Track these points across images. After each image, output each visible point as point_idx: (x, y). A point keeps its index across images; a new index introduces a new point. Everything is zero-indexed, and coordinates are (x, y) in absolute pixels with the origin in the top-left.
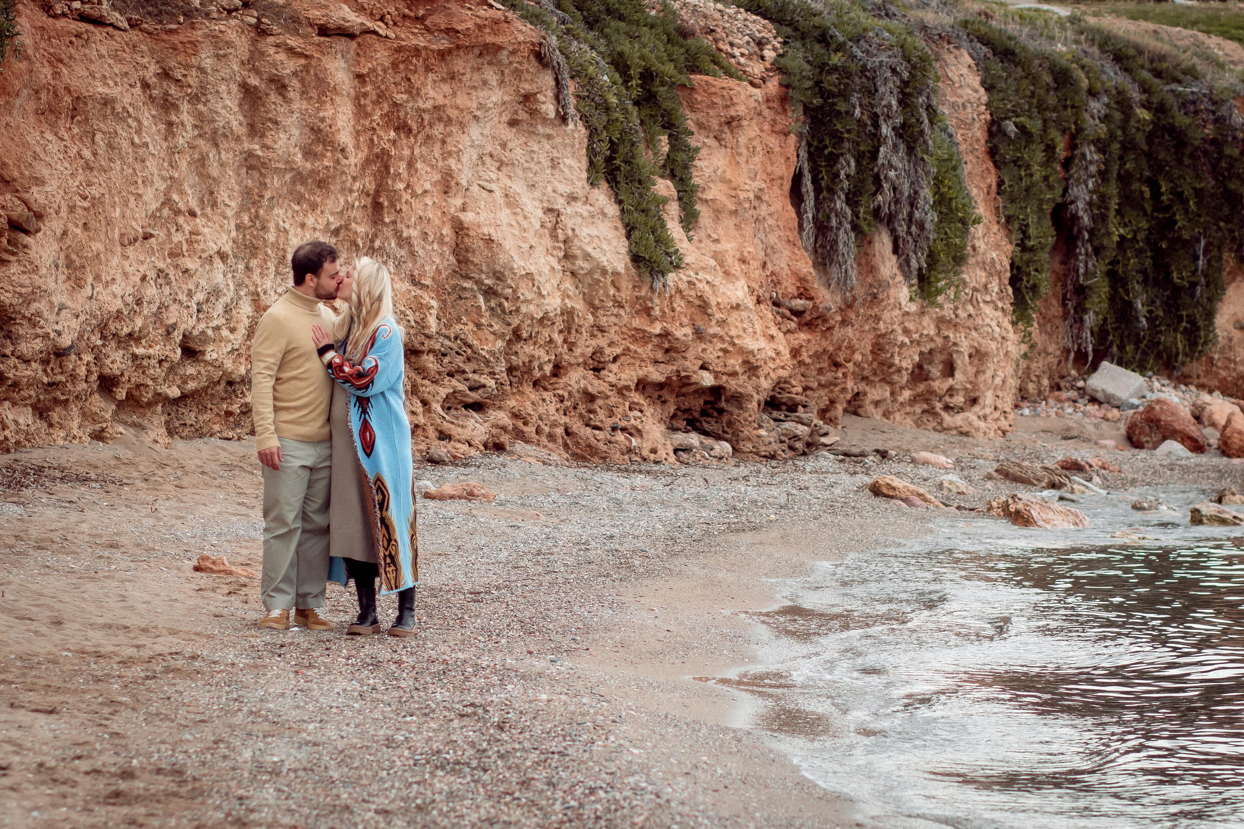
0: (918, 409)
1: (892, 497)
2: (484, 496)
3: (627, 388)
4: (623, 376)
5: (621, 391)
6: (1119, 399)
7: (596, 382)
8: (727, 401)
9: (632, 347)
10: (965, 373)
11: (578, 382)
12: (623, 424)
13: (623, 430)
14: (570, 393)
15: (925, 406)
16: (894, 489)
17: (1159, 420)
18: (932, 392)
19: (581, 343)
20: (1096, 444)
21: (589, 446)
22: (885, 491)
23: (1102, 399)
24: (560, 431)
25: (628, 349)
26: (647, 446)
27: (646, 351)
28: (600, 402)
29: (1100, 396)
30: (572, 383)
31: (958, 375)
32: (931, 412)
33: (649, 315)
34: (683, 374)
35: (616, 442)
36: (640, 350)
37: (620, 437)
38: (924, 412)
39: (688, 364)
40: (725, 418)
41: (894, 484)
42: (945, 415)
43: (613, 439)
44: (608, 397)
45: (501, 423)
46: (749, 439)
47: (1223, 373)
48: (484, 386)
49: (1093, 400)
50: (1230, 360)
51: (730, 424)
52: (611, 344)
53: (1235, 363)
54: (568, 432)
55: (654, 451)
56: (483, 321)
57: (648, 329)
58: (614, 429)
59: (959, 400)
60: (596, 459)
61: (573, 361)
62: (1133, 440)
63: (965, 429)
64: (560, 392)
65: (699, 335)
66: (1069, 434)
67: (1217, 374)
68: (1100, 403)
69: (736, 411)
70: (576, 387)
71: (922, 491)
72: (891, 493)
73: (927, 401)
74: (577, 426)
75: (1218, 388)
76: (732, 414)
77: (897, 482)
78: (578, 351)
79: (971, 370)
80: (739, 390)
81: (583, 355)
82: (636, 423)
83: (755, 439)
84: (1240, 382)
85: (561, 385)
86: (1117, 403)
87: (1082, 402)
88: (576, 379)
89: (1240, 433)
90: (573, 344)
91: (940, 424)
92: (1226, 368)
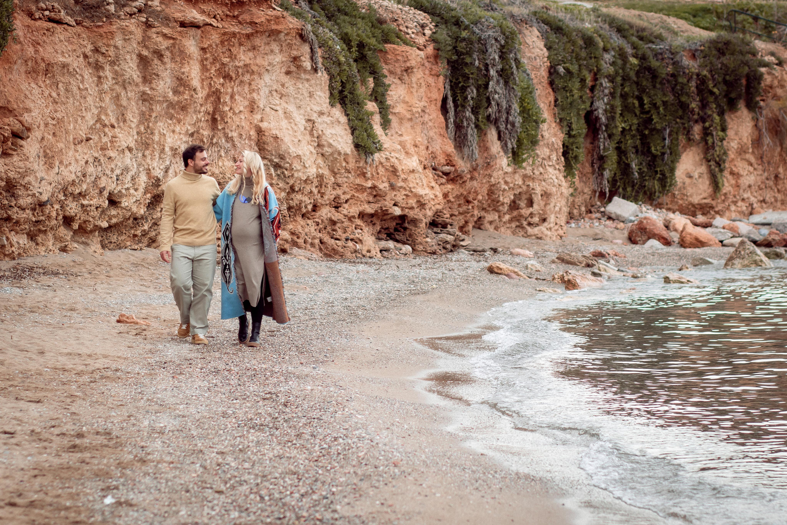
0: (514, 225)
1: (500, 274)
3: (354, 217)
4: (351, 210)
5: (350, 219)
6: (624, 217)
7: (336, 214)
8: (408, 223)
9: (356, 194)
10: (539, 205)
11: (327, 214)
12: (352, 237)
13: (352, 240)
14: (322, 220)
15: (518, 224)
16: (501, 269)
17: (646, 229)
18: (521, 216)
19: (328, 192)
20: (611, 242)
21: (333, 249)
22: (496, 270)
23: (614, 218)
24: (317, 241)
25: (354, 196)
26: (365, 249)
27: (364, 196)
28: (339, 225)
29: (613, 216)
30: (323, 215)
31: (535, 206)
32: (521, 227)
33: (365, 177)
34: (384, 209)
35: (348, 247)
36: (360, 196)
37: (350, 244)
38: (516, 227)
39: (387, 203)
40: (408, 232)
41: (501, 267)
42: (528, 228)
43: (346, 245)
44: (343, 222)
45: (285, 238)
46: (421, 244)
47: (680, 202)
49: (610, 218)
50: (684, 195)
51: (410, 235)
52: (344, 193)
53: (687, 196)
54: (321, 242)
55: (369, 251)
56: (274, 182)
57: (364, 184)
58: (347, 240)
59: (536, 219)
60: (337, 257)
61: (323, 203)
62: (632, 240)
63: (539, 236)
64: (317, 220)
65: (392, 187)
66: (597, 237)
67: (677, 202)
68: (613, 220)
69: (414, 228)
70: (325, 217)
71: (516, 270)
72: (499, 272)
73: (518, 220)
74: (327, 239)
75: (678, 210)
76: (411, 230)
77: (502, 266)
78: (326, 197)
79: (542, 203)
80: (415, 217)
81: (329, 199)
82: (359, 236)
83: (424, 244)
84: (690, 207)
85: (317, 216)
86: (623, 219)
87: (603, 219)
88: (326, 213)
89: (690, 234)
90: (323, 193)
91: (526, 233)
92: (682, 199)
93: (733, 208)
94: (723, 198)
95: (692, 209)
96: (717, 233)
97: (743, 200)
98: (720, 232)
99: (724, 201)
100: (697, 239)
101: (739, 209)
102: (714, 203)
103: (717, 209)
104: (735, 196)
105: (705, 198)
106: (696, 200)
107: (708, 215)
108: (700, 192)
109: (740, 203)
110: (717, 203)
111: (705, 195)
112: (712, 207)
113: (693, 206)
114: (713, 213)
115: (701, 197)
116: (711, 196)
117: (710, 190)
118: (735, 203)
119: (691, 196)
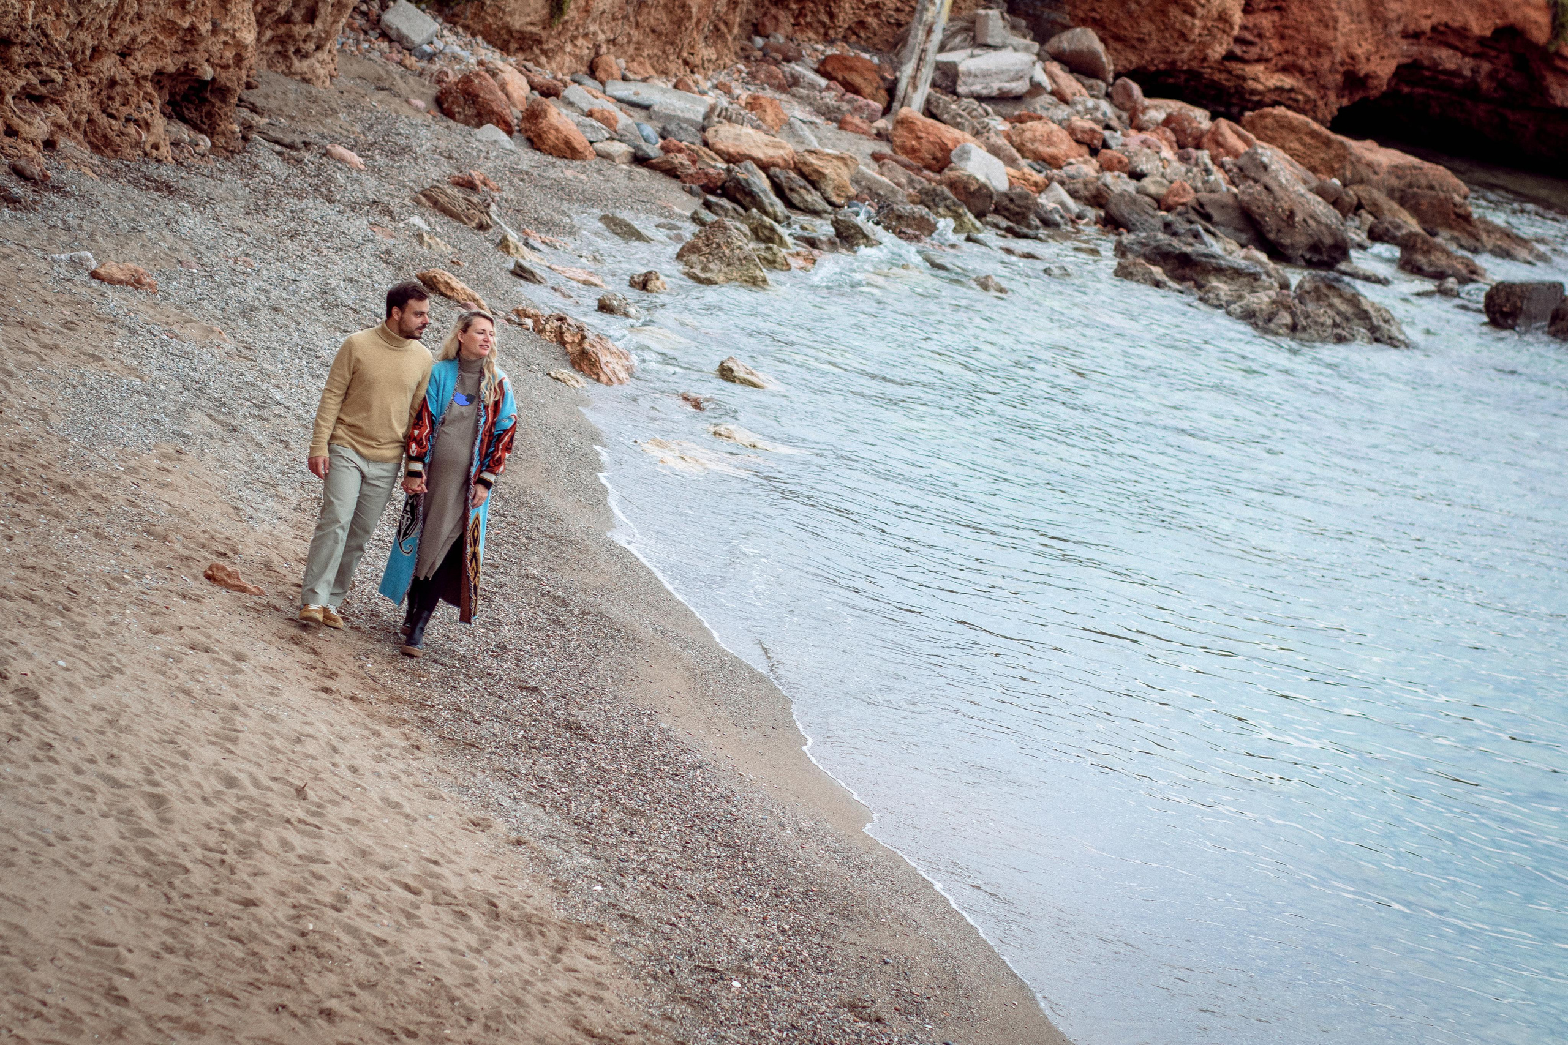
0: (272, 49)
1: (449, 298)
3: (145, 78)
4: (146, 66)
5: (138, 80)
6: (413, 42)
7: (122, 69)
8: (212, 92)
9: (160, 38)
10: (324, 23)
11: (109, 69)
12: (136, 115)
13: (136, 122)
14: (100, 80)
15: (280, 48)
16: (453, 289)
17: (477, 96)
18: (290, 36)
19: (122, 31)
20: (407, 101)
21: (105, 136)
22: (443, 289)
23: (394, 37)
24: (84, 118)
25: (156, 39)
26: (152, 140)
27: (170, 43)
28: (118, 89)
29: (393, 34)
30: (104, 69)
31: (319, 25)
32: (283, 55)
33: (183, 8)
34: (191, 66)
35: (128, 135)
36: (166, 41)
37: (132, 129)
38: (278, 52)
39: (197, 56)
40: (206, 109)
41: (454, 284)
42: (295, 61)
43: (126, 131)
44: (127, 85)
45: (59, 121)
46: (224, 134)
47: (490, 20)
48: (52, 81)
49: (384, 35)
50: (500, 9)
51: (210, 115)
52: (144, 32)
53: (504, 12)
54: (90, 121)
55: (156, 147)
56: (64, 11)
57: (179, 22)
58: (128, 120)
59: (311, 46)
60: (109, 152)
61: (110, 47)
62: (443, 105)
63: (308, 76)
64: (93, 78)
65: (214, 31)
66: (381, 84)
67: (484, 19)
68: (391, 41)
69: (218, 104)
70: (107, 74)
71: (477, 296)
72: (449, 293)
73: (283, 43)
74: (97, 114)
75: (481, 33)
76: (214, 106)
78: (118, 39)
79: (330, 19)
80: (229, 84)
81: (121, 43)
82: (146, 115)
83: (229, 135)
84: (503, 32)
85: (94, 70)
86: (409, 46)
87: (373, 35)
88: (108, 65)
90: (115, 30)
91: (289, 67)
92: (495, 15)
93: (569, 48)
94: (560, 27)
95: (506, 37)
96: (585, 126)
97: (586, 35)
98: (592, 126)
99: (560, 34)
100: (568, 143)
101: (578, 51)
102: (544, 34)
103: (545, 47)
104: (577, 28)
105: (532, 24)
106: (517, 23)
107: (528, 52)
108: (527, 10)
109: (580, 42)
110: (550, 36)
111: (533, 18)
112: (539, 42)
113: (510, 32)
114: (537, 51)
115: (528, 19)
116: (543, 21)
117: (545, 12)
118: (573, 39)
119: (511, 14)
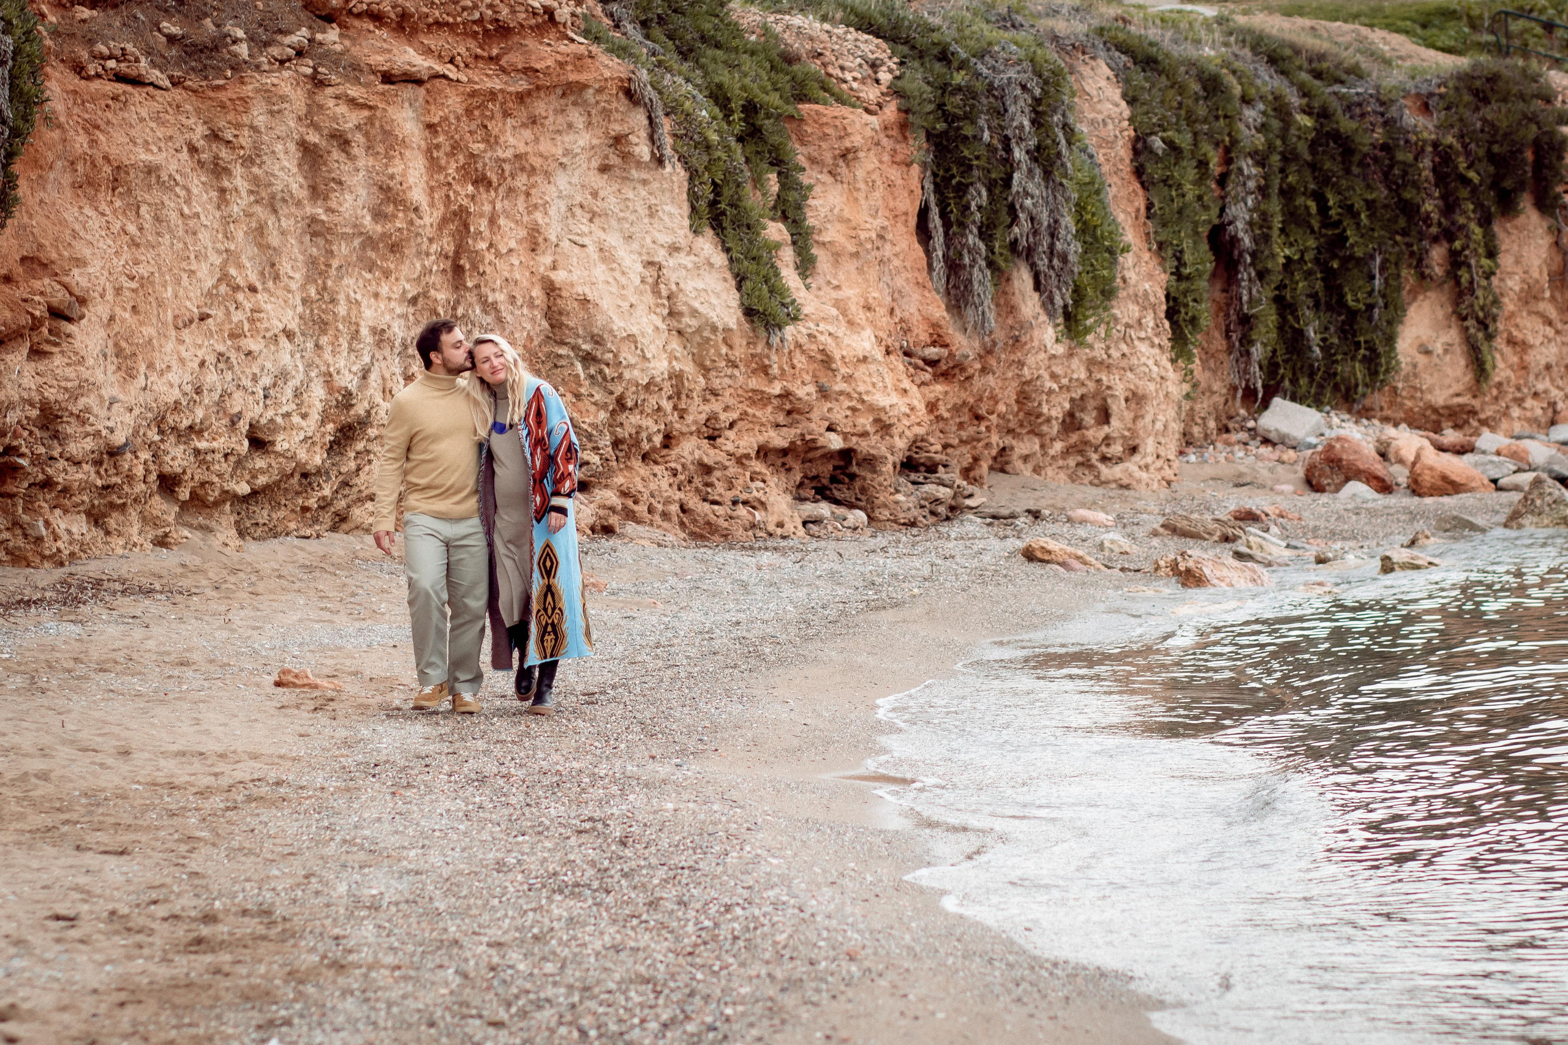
0: (1072, 462)
1: (1048, 562)
2: (594, 585)
3: (747, 456)
4: (742, 443)
5: (741, 460)
6: (1295, 439)
7: (712, 452)
8: (858, 464)
9: (750, 411)
10: (1122, 419)
11: (692, 453)
12: (744, 496)
13: (745, 503)
14: (683, 465)
15: (1080, 459)
16: (1049, 552)
17: (1340, 460)
18: (1086, 443)
19: (693, 409)
20: (1272, 489)
21: (708, 523)
22: (1039, 555)
23: (1276, 440)
24: (674, 508)
25: (746, 413)
26: (772, 520)
27: (766, 414)
28: (717, 474)
29: (1273, 436)
30: (686, 454)
31: (1115, 422)
32: (1087, 465)
33: (767, 374)
34: (808, 437)
35: (738, 517)
36: (759, 414)
37: (742, 511)
38: (1078, 465)
39: (813, 426)
40: (858, 484)
41: (1050, 547)
42: (1102, 467)
43: (734, 514)
44: (725, 468)
45: (608, 503)
46: (885, 506)
47: (1409, 404)
48: (587, 463)
49: (1266, 441)
50: (1415, 388)
51: (863, 490)
52: (726, 409)
53: (1422, 392)
54: (683, 509)
55: (780, 525)
56: (582, 390)
57: (767, 389)
58: (735, 503)
59: (1117, 449)
60: (716, 538)
61: (685, 429)
62: (1313, 484)
63: (1125, 481)
64: (673, 465)
65: (824, 393)
66: (1241, 481)
67: (1402, 405)
68: (1274, 445)
69: (869, 476)
70: (690, 458)
71: (1080, 553)
72: (1046, 557)
73: (1081, 452)
74: (694, 502)
75: (1405, 420)
76: (864, 479)
77: (1052, 545)
78: (690, 419)
79: (1129, 416)
80: (872, 452)
81: (695, 422)
82: (759, 495)
83: (892, 506)
84: (1428, 413)
85: (674, 457)
86: (1294, 443)
87: (1253, 444)
88: (690, 449)
89: (1431, 469)
90: (684, 410)
91: (1097, 477)
92: (1412, 397)
93: (1516, 412)
94: (1495, 392)
95: (1434, 417)
96: (1484, 464)
97: (1536, 395)
98: (1491, 462)
99: (1496, 398)
100: (1444, 478)
101: (1529, 414)
102: (1476, 403)
103: (1482, 416)
104: (1519, 389)
105: (1458, 395)
106: (1440, 398)
107: (1466, 427)
108: (1447, 381)
109: (1529, 403)
110: (1484, 403)
111: (1457, 388)
112: (1473, 412)
113: (1435, 410)
114: (1475, 423)
115: (1451, 391)
116: (1470, 389)
117: (1469, 378)
118: (1519, 401)
119: (1430, 390)
